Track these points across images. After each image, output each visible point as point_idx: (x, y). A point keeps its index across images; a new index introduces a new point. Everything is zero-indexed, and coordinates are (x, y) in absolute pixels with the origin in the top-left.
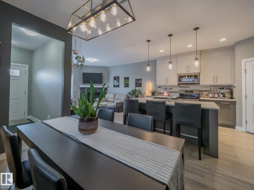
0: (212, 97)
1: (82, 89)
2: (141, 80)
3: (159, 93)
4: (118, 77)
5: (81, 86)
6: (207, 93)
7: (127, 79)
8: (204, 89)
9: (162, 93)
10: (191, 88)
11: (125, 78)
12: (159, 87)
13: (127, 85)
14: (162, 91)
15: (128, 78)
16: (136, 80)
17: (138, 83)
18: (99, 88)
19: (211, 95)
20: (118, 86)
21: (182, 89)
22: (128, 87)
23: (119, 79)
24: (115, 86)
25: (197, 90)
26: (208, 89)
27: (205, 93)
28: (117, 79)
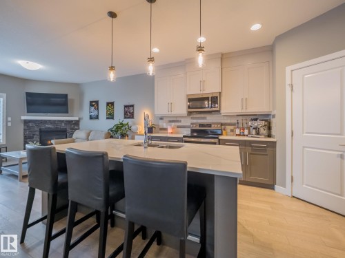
0: (239, 135)
1: (26, 122)
2: (133, 106)
3: (161, 129)
4: (97, 102)
5: (23, 118)
6: (232, 127)
7: (110, 104)
8: (229, 121)
9: (166, 129)
10: (209, 119)
11: (108, 104)
12: (161, 119)
13: (110, 116)
14: (165, 126)
15: (112, 104)
16: (125, 106)
17: (129, 112)
18: (62, 121)
19: (238, 131)
20: (97, 117)
21: (195, 121)
22: (113, 118)
23: (98, 105)
24: (91, 118)
25: (217, 124)
26: (234, 121)
27: (229, 128)
28: (94, 104)
